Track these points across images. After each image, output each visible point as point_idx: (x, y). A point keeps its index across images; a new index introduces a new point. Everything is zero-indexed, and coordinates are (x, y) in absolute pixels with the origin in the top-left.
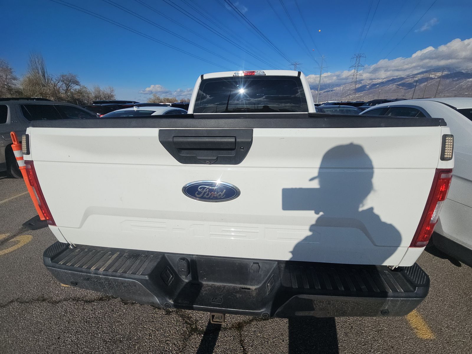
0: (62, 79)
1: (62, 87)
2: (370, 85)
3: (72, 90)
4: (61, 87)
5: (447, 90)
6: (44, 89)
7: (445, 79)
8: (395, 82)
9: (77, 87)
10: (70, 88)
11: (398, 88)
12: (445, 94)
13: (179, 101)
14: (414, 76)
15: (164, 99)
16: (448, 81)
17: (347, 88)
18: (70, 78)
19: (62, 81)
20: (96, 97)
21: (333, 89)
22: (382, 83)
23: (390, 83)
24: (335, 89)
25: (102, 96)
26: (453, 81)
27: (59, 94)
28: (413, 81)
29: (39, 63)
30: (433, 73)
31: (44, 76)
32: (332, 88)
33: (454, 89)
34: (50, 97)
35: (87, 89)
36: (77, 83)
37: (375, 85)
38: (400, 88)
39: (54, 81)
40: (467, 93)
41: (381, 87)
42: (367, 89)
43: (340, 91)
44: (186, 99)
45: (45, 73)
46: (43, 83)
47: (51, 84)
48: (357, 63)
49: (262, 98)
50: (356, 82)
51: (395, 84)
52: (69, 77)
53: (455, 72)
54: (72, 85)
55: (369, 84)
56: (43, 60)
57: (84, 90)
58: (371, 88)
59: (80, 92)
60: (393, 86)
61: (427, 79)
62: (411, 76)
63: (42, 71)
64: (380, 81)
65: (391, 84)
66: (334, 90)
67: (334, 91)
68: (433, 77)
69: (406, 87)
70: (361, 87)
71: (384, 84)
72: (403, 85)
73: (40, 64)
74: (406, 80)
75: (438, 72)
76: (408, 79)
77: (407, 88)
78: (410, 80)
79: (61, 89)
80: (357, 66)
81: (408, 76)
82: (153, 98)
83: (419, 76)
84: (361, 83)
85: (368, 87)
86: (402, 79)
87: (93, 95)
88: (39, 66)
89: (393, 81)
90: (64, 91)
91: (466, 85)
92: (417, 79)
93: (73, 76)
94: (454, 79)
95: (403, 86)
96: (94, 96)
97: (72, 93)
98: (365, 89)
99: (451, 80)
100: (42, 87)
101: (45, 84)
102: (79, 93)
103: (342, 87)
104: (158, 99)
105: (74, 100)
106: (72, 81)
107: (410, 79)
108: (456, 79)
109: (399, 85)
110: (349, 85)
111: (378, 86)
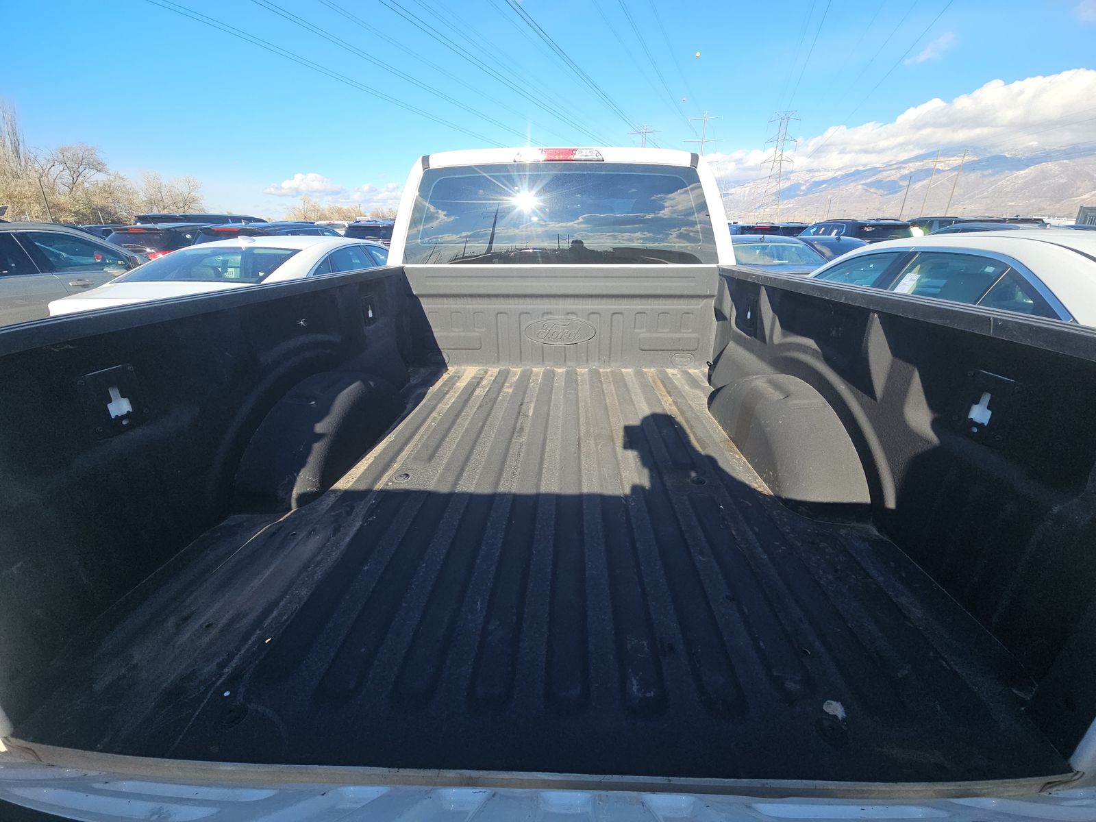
0: (60, 157)
1: (60, 178)
2: (808, 184)
3: (87, 185)
4: (60, 176)
5: (969, 198)
6: (16, 185)
7: (967, 174)
8: (861, 179)
9: (100, 178)
10: (80, 179)
11: (867, 191)
12: (965, 207)
13: (368, 214)
14: (900, 165)
15: (331, 210)
16: (973, 176)
17: (759, 190)
18: (80, 155)
19: (61, 163)
20: (151, 203)
21: (729, 192)
22: (834, 179)
23: (850, 181)
24: (732, 191)
25: (168, 201)
26: (984, 176)
27: (53, 194)
28: (898, 175)
29: (6, 119)
30: (941, 159)
31: (17, 152)
32: (727, 189)
33: (986, 193)
34: (29, 203)
35: (126, 183)
36: (99, 167)
37: (818, 184)
38: (872, 193)
39: (43, 162)
40: (1013, 204)
41: (832, 189)
42: (802, 193)
43: (744, 196)
44: (386, 210)
45: (19, 145)
46: (15, 169)
47: (33, 170)
48: (783, 132)
49: (575, 222)
50: (780, 177)
51: (862, 183)
52: (78, 151)
53: (988, 155)
54: (87, 170)
55: (806, 182)
56: (15, 112)
57: (117, 183)
58: (810, 190)
59: (107, 190)
60: (857, 188)
61: (929, 173)
62: (895, 164)
63: (11, 140)
64: (830, 175)
65: (852, 182)
66: (731, 194)
67: (730, 196)
68: (940, 168)
69: (884, 191)
70: (789, 189)
71: (837, 183)
72: (878, 185)
73: (7, 124)
74: (884, 173)
75: (953, 156)
76: (888, 172)
77: (886, 193)
78: (893, 175)
79: (58, 182)
80: (782, 140)
81: (888, 166)
82: (301, 207)
83: (910, 164)
84: (789, 179)
85: (803, 188)
86: (875, 171)
87: (143, 197)
88: (6, 127)
89: (856, 175)
90: (67, 188)
91: (1012, 184)
92: (906, 172)
93: (89, 148)
94: (986, 173)
95: (877, 188)
96: (145, 199)
97: (86, 192)
98: (799, 193)
99: (979, 173)
100: (10, 179)
101: (19, 171)
102: (105, 191)
103: (747, 186)
104: (316, 210)
105: (94, 209)
106: (85, 162)
107: (893, 172)
108: (990, 171)
109: (869, 185)
110: (762, 183)
111: (824, 186)
